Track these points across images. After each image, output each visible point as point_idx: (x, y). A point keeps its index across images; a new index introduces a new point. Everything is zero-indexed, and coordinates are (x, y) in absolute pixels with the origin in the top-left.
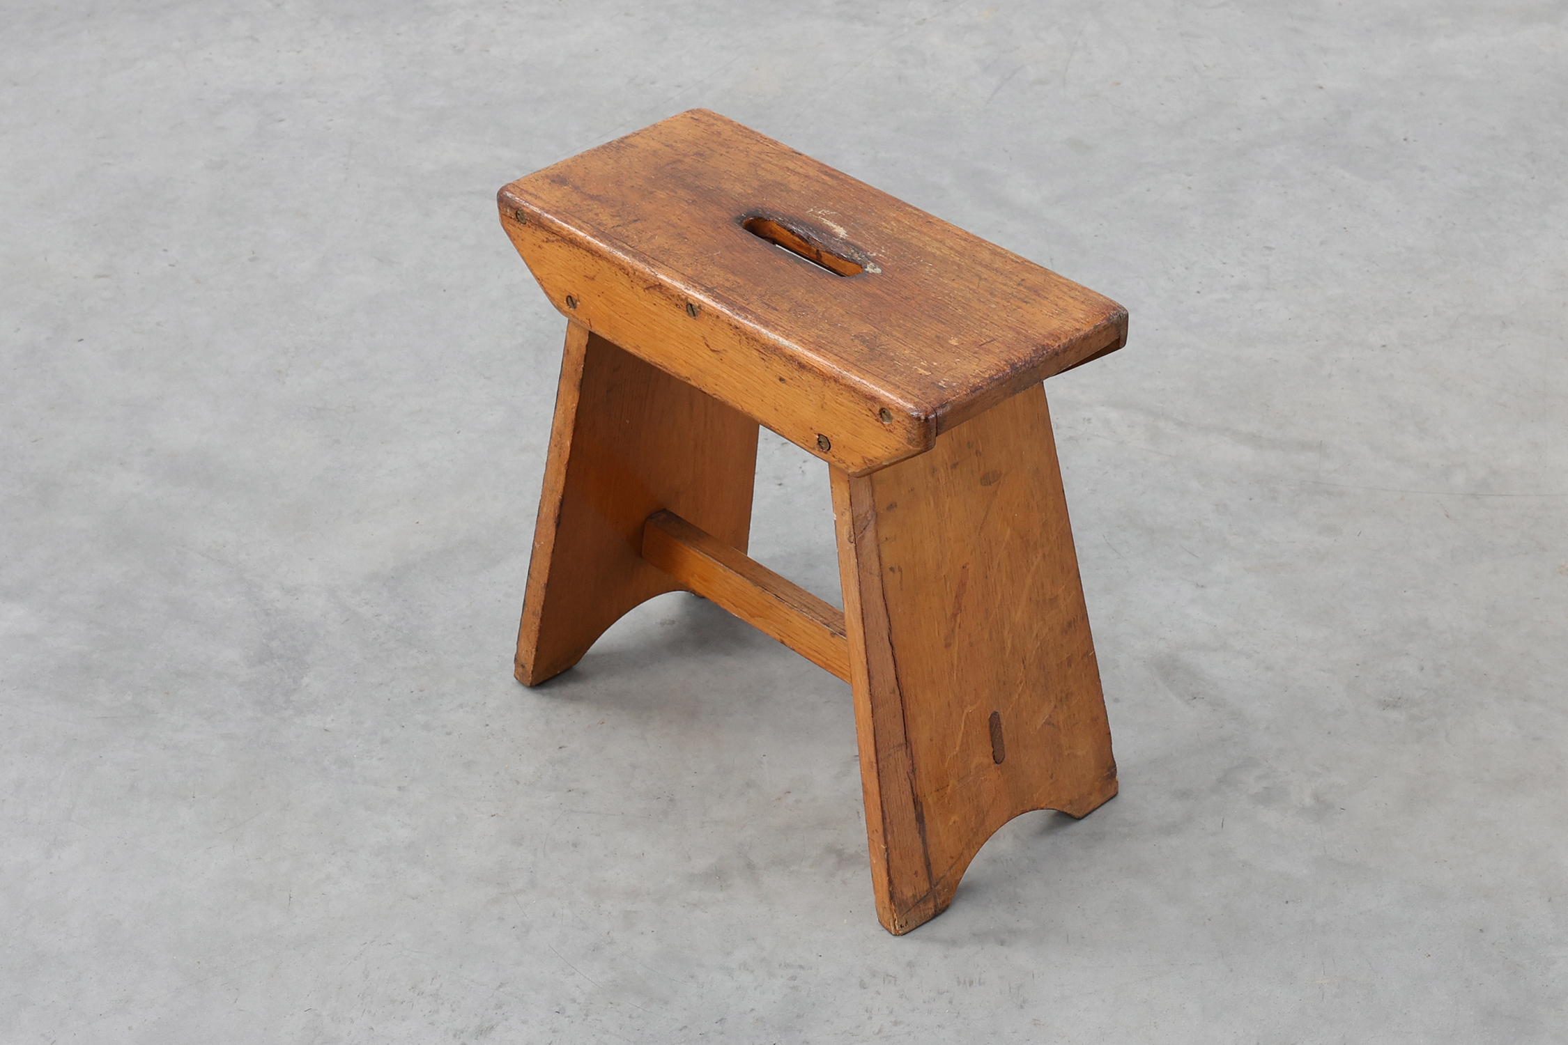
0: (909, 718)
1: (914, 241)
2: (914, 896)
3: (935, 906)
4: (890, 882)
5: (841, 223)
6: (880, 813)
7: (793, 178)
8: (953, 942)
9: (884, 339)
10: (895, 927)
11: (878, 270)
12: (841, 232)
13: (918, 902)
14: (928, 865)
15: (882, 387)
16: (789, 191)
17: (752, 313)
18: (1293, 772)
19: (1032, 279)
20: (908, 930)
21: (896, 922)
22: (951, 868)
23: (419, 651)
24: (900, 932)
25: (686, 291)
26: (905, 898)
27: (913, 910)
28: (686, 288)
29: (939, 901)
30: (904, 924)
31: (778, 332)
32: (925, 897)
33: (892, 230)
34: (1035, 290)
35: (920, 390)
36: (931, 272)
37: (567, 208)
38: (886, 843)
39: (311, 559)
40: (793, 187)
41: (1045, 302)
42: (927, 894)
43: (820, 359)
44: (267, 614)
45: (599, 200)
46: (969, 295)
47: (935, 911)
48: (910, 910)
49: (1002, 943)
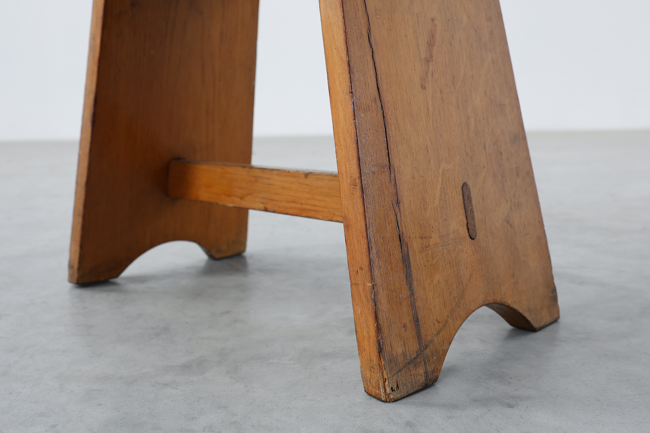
0: (391, 139)
2: (404, 354)
3: (426, 372)
4: (379, 329)
6: (364, 242)
8: (453, 406)
10: (385, 390)
13: (409, 363)
14: (416, 320)
20: (399, 396)
21: (387, 383)
22: (438, 333)
24: (392, 397)
26: (395, 354)
27: (403, 371)
29: (430, 369)
30: (395, 387)
32: (415, 358)
38: (372, 278)
42: (418, 355)
47: (426, 380)
48: (400, 371)
49: (510, 406)
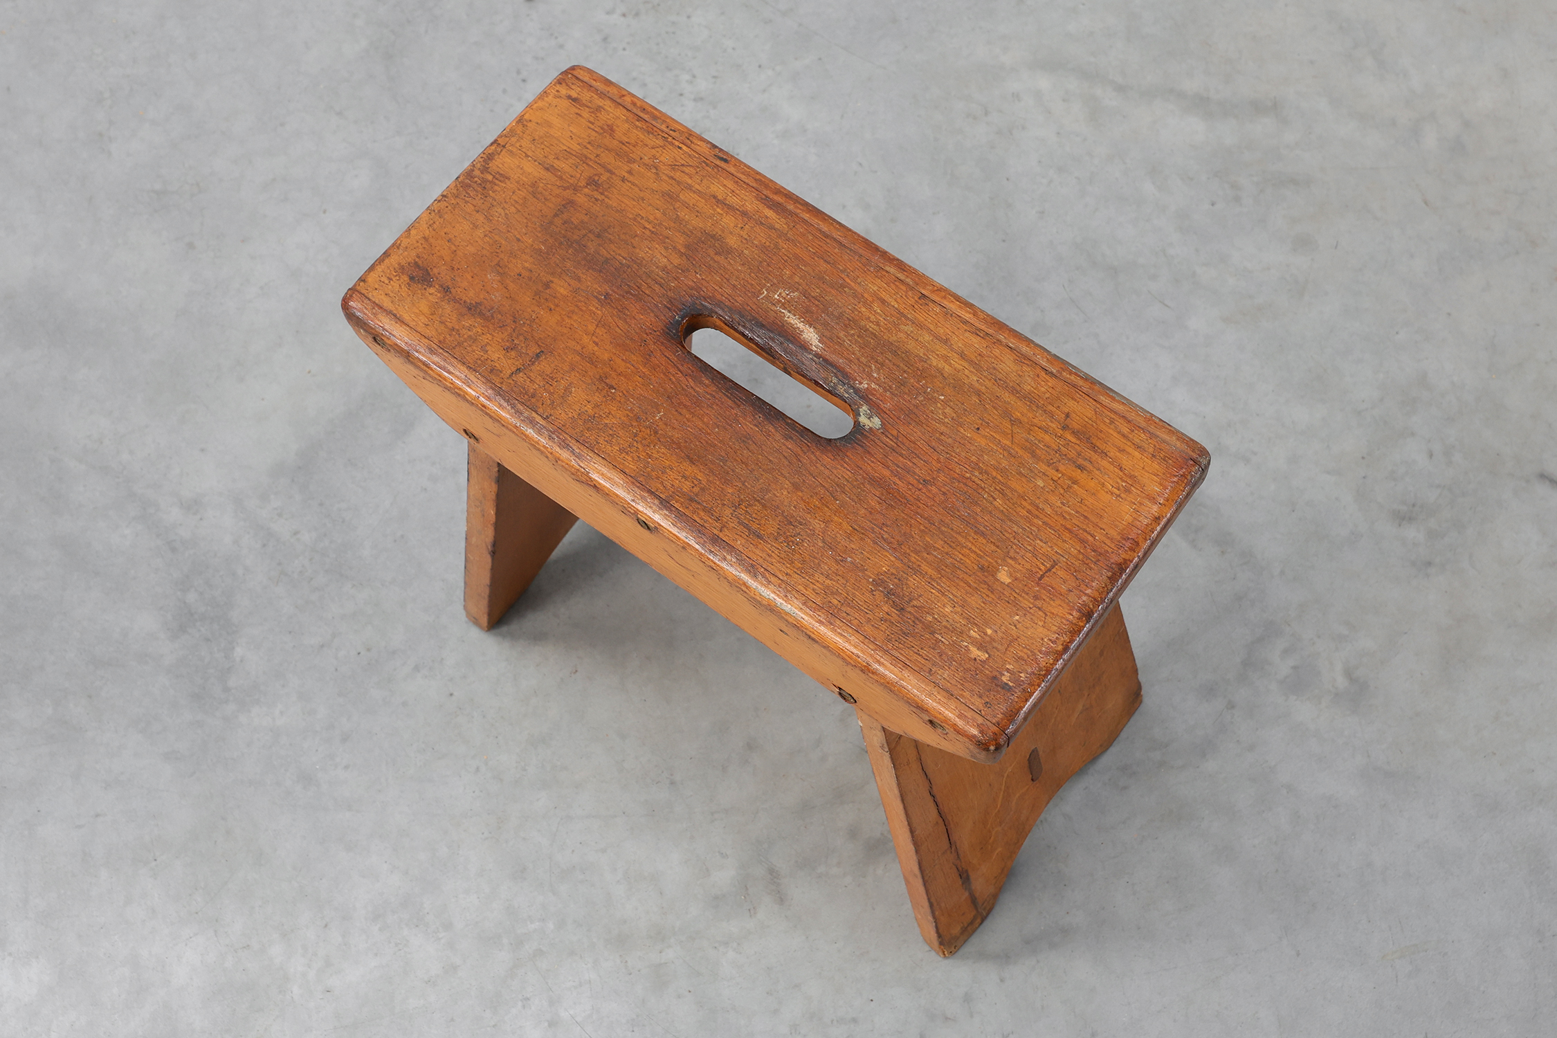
0: (952, 828)
1: (911, 345)
2: (962, 928)
5: (809, 317)
7: (728, 221)
9: (913, 581)
10: (944, 955)
11: (876, 422)
12: (811, 336)
13: (965, 929)
15: (930, 695)
16: (726, 251)
17: (731, 549)
18: (1319, 637)
19: (1081, 410)
20: (956, 950)
23: (354, 585)
24: (949, 954)
25: (634, 504)
26: (954, 935)
27: (960, 937)
28: (633, 500)
30: (953, 950)
31: (772, 587)
32: (972, 921)
33: (878, 324)
34: (1086, 436)
35: (981, 697)
36: (945, 414)
37: (442, 338)
39: (202, 450)
40: (732, 241)
41: (1104, 463)
43: (838, 639)
44: (174, 550)
45: (481, 314)
46: (1005, 463)
48: (958, 939)
